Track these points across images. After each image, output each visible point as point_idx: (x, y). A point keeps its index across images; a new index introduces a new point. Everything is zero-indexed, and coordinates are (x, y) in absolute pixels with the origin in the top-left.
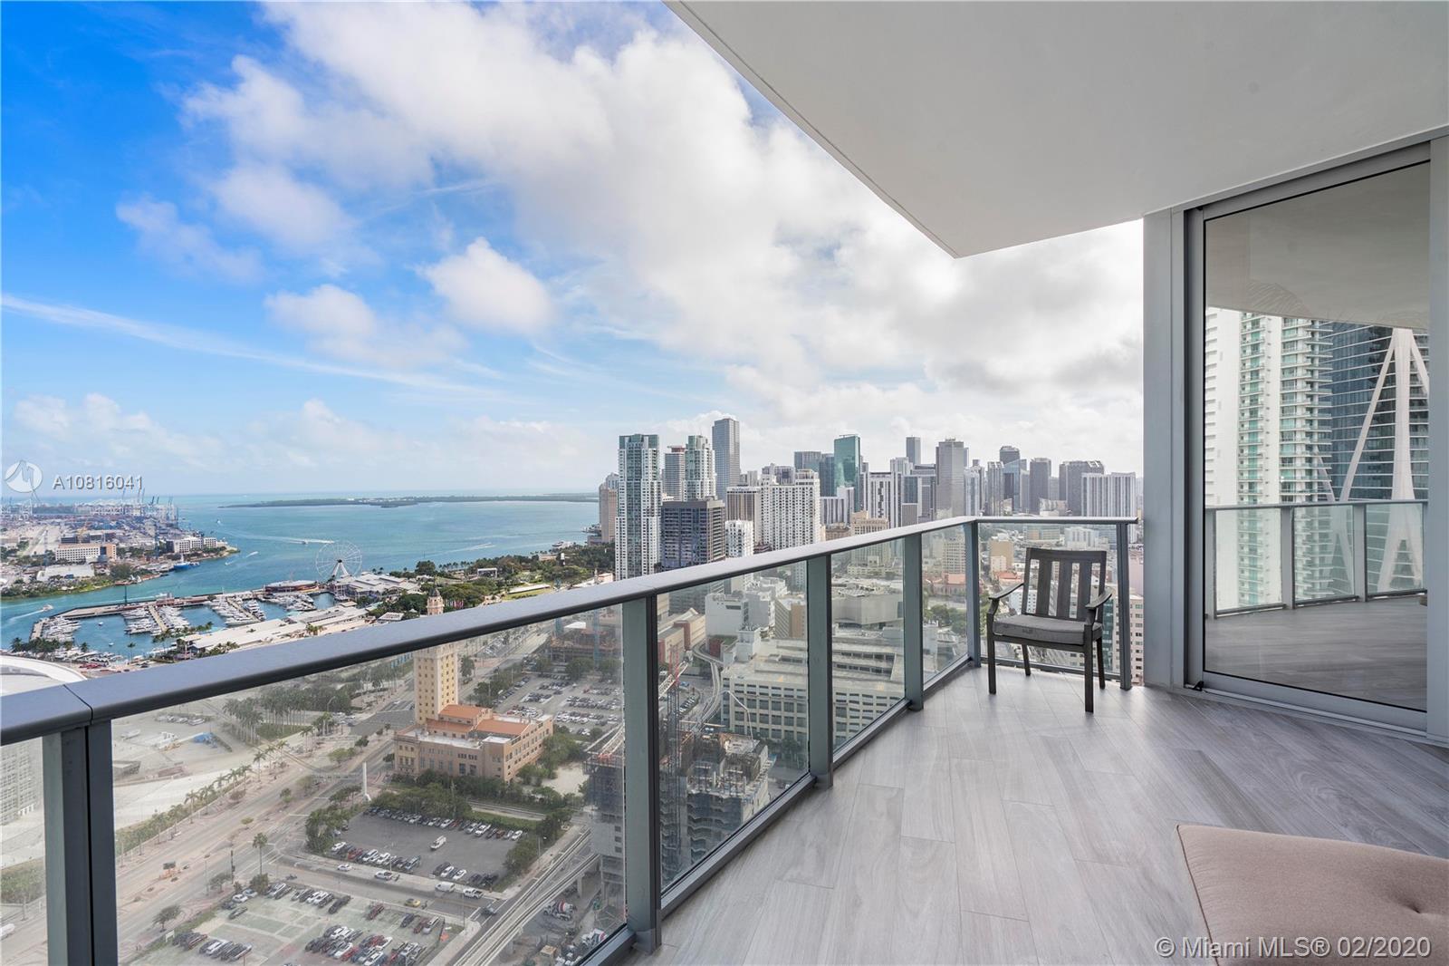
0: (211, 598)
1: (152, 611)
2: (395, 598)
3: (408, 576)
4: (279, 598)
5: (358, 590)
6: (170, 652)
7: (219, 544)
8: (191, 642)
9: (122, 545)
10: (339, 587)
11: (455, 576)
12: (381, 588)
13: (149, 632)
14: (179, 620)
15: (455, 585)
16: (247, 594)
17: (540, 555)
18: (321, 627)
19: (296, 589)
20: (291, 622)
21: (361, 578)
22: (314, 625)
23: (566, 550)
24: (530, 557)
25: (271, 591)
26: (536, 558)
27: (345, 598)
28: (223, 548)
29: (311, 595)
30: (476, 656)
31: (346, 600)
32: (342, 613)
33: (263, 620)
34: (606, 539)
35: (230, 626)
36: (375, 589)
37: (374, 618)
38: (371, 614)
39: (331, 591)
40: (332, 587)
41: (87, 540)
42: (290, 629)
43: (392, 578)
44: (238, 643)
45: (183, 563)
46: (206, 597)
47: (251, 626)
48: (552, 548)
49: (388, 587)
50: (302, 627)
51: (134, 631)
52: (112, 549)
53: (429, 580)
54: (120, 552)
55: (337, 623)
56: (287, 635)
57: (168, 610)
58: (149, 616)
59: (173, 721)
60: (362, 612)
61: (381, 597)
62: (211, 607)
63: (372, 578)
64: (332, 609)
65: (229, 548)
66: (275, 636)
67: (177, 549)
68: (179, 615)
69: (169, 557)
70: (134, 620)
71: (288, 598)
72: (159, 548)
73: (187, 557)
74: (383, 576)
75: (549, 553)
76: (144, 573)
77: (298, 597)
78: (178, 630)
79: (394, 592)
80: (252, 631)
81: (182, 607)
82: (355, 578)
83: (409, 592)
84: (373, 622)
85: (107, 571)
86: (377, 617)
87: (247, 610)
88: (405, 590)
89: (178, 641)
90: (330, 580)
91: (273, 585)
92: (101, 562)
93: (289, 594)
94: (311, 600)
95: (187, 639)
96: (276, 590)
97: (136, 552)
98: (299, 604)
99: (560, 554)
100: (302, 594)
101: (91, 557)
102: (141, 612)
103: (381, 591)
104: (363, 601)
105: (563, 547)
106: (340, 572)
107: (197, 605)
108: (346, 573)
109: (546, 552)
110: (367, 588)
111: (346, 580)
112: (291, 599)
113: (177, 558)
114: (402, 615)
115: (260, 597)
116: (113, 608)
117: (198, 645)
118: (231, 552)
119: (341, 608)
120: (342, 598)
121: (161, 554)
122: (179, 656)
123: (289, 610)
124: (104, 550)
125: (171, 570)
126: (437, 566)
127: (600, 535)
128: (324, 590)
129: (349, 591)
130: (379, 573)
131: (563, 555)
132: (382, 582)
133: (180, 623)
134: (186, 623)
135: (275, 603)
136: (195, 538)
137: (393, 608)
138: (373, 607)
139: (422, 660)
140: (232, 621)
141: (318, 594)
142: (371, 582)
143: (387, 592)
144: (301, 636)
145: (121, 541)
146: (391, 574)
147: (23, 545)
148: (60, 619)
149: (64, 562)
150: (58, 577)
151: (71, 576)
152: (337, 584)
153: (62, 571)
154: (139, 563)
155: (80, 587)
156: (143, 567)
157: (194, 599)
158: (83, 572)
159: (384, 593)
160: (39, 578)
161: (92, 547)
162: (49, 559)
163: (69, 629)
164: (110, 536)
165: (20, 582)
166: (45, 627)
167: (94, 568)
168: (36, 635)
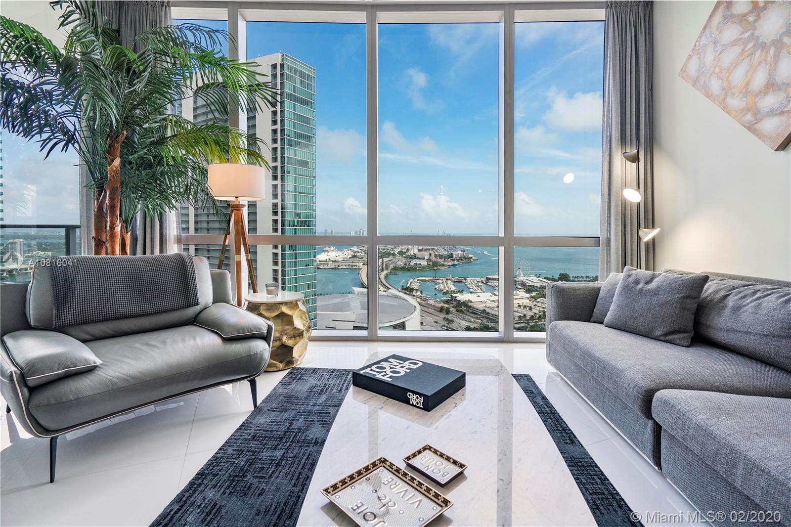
0: (465, 279)
1: (444, 282)
2: (545, 291)
3: (554, 280)
4: (491, 283)
5: (527, 284)
6: (448, 300)
7: (470, 256)
8: (456, 297)
9: (437, 253)
10: (518, 281)
12: (539, 285)
13: (442, 290)
16: (479, 279)
20: (495, 295)
21: (529, 278)
25: (488, 279)
27: (521, 287)
28: (471, 258)
31: (521, 289)
32: (518, 295)
33: (484, 292)
35: (471, 293)
36: (536, 285)
37: (534, 299)
38: (532, 297)
39: (514, 283)
40: (515, 281)
41: (425, 251)
42: (494, 298)
43: (545, 280)
44: (473, 301)
45: (456, 263)
46: (463, 279)
47: (479, 294)
49: (542, 285)
51: (438, 289)
52: (433, 256)
54: (436, 256)
55: (516, 299)
56: (493, 301)
57: (450, 282)
58: (443, 284)
60: (528, 295)
61: (538, 289)
62: (465, 283)
63: (535, 279)
64: (515, 292)
65: (473, 258)
66: (488, 300)
67: (454, 256)
68: (453, 285)
69: (451, 260)
70: (438, 284)
71: (495, 283)
72: (448, 255)
73: (458, 260)
74: (541, 279)
76: (443, 265)
78: (451, 291)
79: (545, 287)
80: (479, 296)
81: (454, 282)
82: (526, 278)
84: (533, 302)
85: (431, 263)
86: (535, 299)
87: (478, 286)
89: (451, 295)
90: (514, 278)
91: (490, 277)
92: (429, 260)
93: (496, 281)
95: (454, 295)
96: (490, 279)
97: (441, 256)
101: (426, 258)
102: (440, 281)
103: (539, 286)
104: (529, 290)
106: (519, 274)
107: (460, 281)
108: (522, 275)
110: (532, 284)
111: (522, 278)
112: (497, 284)
113: (454, 260)
115: (484, 281)
116: (432, 278)
117: (458, 299)
118: (474, 260)
119: (518, 292)
120: (519, 287)
121: (449, 258)
122: (451, 302)
123: (495, 289)
124: (430, 254)
125: (452, 265)
126: (571, 276)
129: (523, 284)
130: (539, 277)
132: (540, 282)
133: (453, 288)
134: (455, 288)
135: (490, 285)
136: (461, 252)
137: (544, 296)
138: (533, 294)
140: (472, 290)
142: (534, 281)
143: (542, 287)
146: (545, 278)
147: (408, 250)
148: (416, 280)
149: (418, 258)
150: (416, 264)
151: (420, 264)
152: (517, 280)
153: (418, 262)
154: (441, 261)
155: (423, 268)
156: (443, 263)
157: (459, 279)
158: (424, 263)
159: (540, 288)
160: (411, 264)
161: (427, 253)
162: (414, 257)
163: (418, 284)
164: (433, 249)
165: (405, 264)
166: (411, 283)
167: (427, 262)
168: (409, 285)
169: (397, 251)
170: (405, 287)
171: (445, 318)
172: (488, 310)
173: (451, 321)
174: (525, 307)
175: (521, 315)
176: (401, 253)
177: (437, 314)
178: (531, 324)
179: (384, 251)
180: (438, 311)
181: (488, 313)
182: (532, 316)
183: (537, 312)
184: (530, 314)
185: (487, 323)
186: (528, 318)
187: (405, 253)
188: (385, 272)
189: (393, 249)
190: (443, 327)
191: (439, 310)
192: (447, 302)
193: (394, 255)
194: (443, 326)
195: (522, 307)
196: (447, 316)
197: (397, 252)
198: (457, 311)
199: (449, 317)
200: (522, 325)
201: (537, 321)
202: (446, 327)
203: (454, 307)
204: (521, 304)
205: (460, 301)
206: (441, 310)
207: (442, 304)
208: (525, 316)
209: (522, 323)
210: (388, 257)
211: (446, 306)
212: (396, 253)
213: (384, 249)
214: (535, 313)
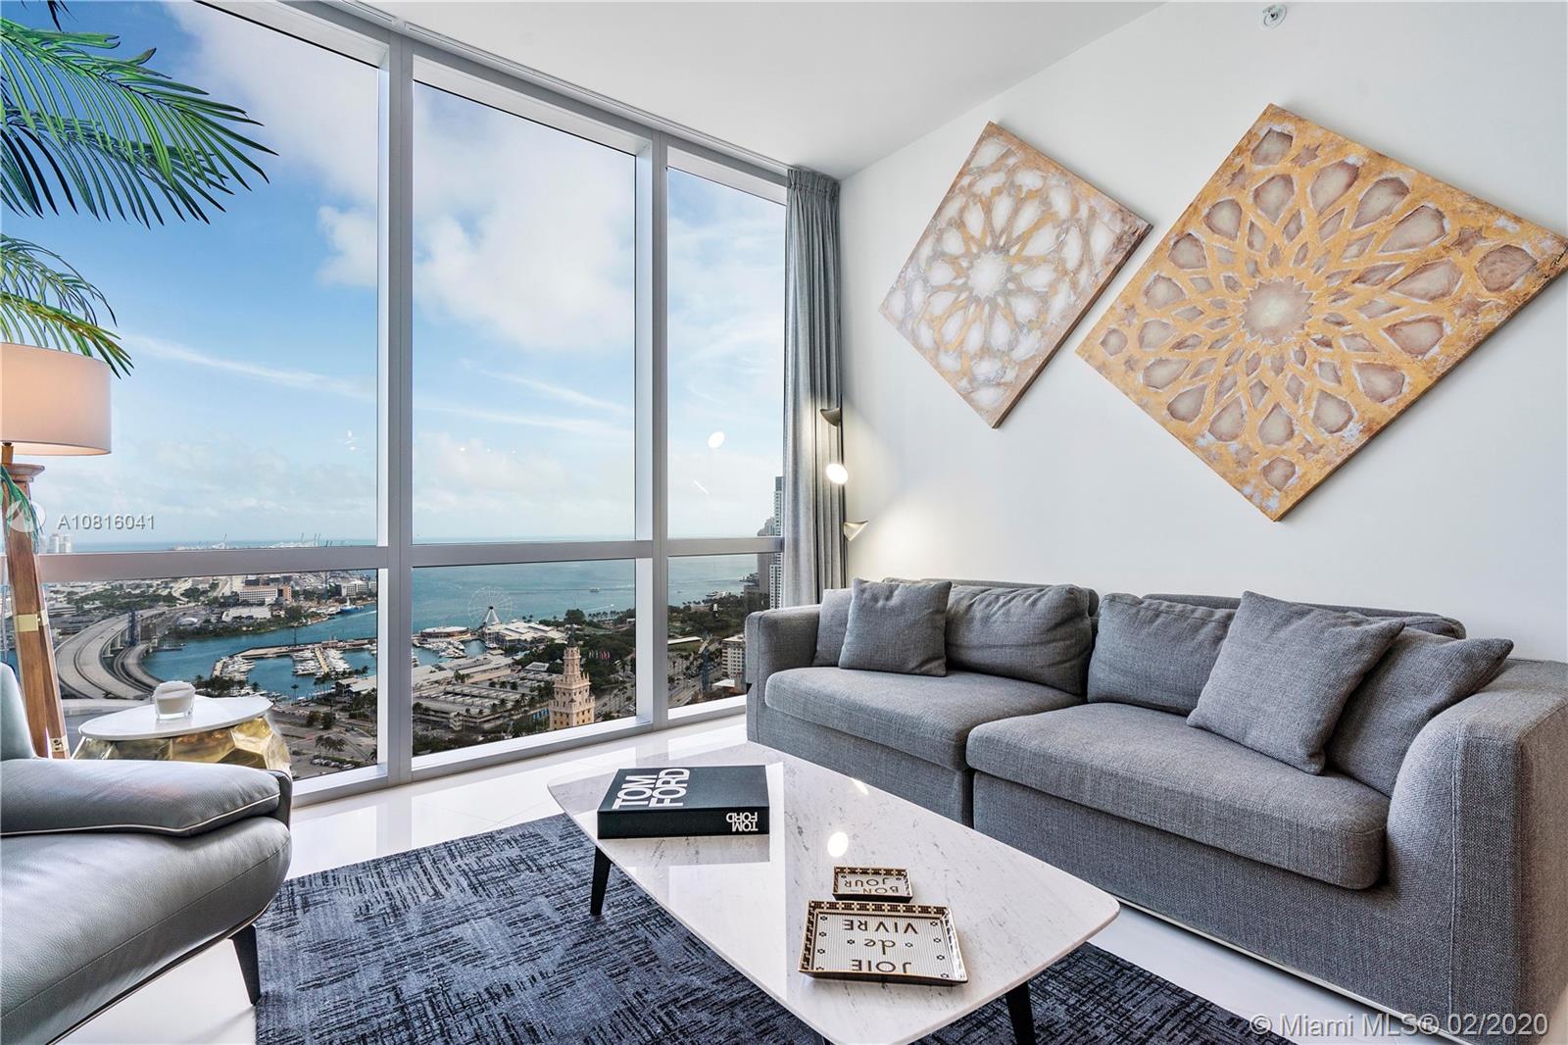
0: (371, 642)
1: (318, 653)
2: (541, 647)
3: (556, 625)
4: (433, 644)
5: (507, 638)
6: (329, 694)
8: (348, 686)
9: (297, 588)
10: (490, 634)
11: (604, 626)
12: (529, 636)
13: (313, 674)
14: (341, 662)
15: (602, 635)
17: (692, 605)
18: (468, 675)
19: (449, 635)
20: (441, 669)
21: (511, 626)
22: (461, 672)
23: (721, 602)
24: (682, 607)
25: (426, 636)
26: (689, 608)
27: (495, 645)
29: (462, 642)
30: (618, 712)
31: (495, 649)
32: (490, 661)
33: (416, 666)
34: (762, 590)
36: (523, 638)
37: (520, 667)
38: (517, 663)
39: (481, 637)
40: (483, 634)
41: (267, 583)
42: (439, 675)
43: (541, 627)
45: (348, 606)
46: (366, 641)
48: (705, 598)
49: (536, 636)
50: (450, 674)
51: (300, 672)
52: (288, 593)
53: (578, 629)
54: (295, 594)
55: (485, 671)
56: (436, 682)
57: (332, 653)
58: (315, 658)
59: (326, 765)
60: (509, 660)
61: (528, 646)
63: (521, 626)
64: (481, 657)
66: (424, 683)
67: (344, 592)
68: (341, 659)
69: (336, 601)
70: (301, 661)
71: (441, 643)
72: (328, 591)
73: (353, 601)
74: (532, 624)
75: (702, 604)
76: (315, 615)
77: (450, 643)
78: (337, 673)
79: (541, 640)
81: (345, 651)
82: (504, 626)
83: (556, 642)
84: (520, 671)
85: (282, 613)
86: (523, 667)
88: (553, 639)
89: (337, 684)
90: (481, 627)
91: (428, 630)
92: (277, 605)
93: (442, 640)
94: (462, 647)
95: (344, 682)
96: (430, 635)
97: (309, 595)
98: (451, 650)
99: (713, 606)
100: (454, 640)
101: (269, 600)
102: (308, 654)
103: (528, 640)
104: (510, 650)
105: (718, 597)
106: (492, 619)
107: (358, 649)
108: (497, 620)
109: (699, 603)
110: (516, 636)
111: (497, 628)
112: (444, 645)
113: (343, 601)
114: (547, 665)
115: (416, 642)
116: (284, 649)
117: (354, 688)
119: (489, 656)
120: (491, 646)
121: (329, 598)
122: (337, 698)
123: (440, 657)
124: (281, 592)
125: (338, 613)
126: (586, 615)
127: (758, 586)
128: (474, 637)
129: (498, 638)
130: (529, 621)
131: (715, 606)
132: (531, 631)
133: (342, 666)
134: (346, 666)
135: (429, 649)
136: (360, 582)
137: (539, 658)
138: (520, 656)
139: (558, 715)
141: (470, 641)
142: (521, 631)
143: (535, 641)
144: (449, 683)
145: (297, 584)
146: (541, 623)
147: (214, 586)
148: (238, 658)
149: (246, 604)
150: (240, 617)
151: (251, 617)
152: (487, 632)
153: (244, 612)
154: (311, 606)
155: (258, 628)
156: (314, 609)
157: (357, 642)
158: (262, 613)
159: (532, 642)
160: (224, 618)
161: (273, 589)
162: (234, 601)
163: (244, 668)
164: (287, 580)
165: (208, 621)
166: (226, 665)
167: (272, 610)
168: (217, 673)
169: (180, 588)
170: (206, 677)
171: (320, 739)
172: (425, 703)
173: (337, 744)
174: (503, 684)
175: (496, 702)
176: (192, 594)
177: (302, 731)
178: (515, 717)
179: (138, 591)
180: (302, 726)
181: (427, 709)
182: (517, 701)
183: (527, 691)
184: (512, 697)
185: (425, 733)
186: (509, 705)
187: (205, 592)
188: (141, 647)
189: (167, 583)
190: (317, 761)
191: (305, 722)
192: (326, 700)
193: (170, 599)
194: (316, 757)
195: (498, 686)
196: (325, 734)
197: (182, 591)
198: (352, 717)
199: (333, 734)
200: (498, 722)
201: (527, 708)
202: (325, 758)
203: (343, 710)
204: (496, 680)
205: (358, 693)
206: (311, 721)
207: (313, 707)
208: (503, 702)
209: (498, 718)
210: (150, 607)
211: (324, 709)
212: (176, 594)
213: (138, 586)
214: (523, 695)
